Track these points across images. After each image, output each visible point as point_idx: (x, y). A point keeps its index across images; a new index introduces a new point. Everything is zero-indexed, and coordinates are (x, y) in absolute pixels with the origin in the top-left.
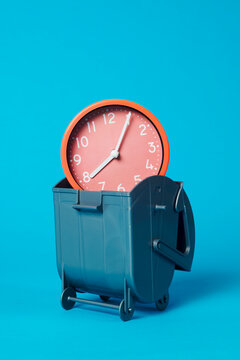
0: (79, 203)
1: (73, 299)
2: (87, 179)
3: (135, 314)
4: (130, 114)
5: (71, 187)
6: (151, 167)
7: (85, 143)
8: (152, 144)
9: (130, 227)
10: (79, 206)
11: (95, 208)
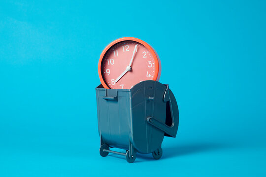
0: (107, 96)
1: (107, 151)
2: (113, 83)
3: (137, 159)
4: (136, 46)
5: (104, 87)
6: (150, 76)
7: (112, 63)
8: (150, 63)
9: (131, 109)
10: (107, 98)
11: (113, 98)
